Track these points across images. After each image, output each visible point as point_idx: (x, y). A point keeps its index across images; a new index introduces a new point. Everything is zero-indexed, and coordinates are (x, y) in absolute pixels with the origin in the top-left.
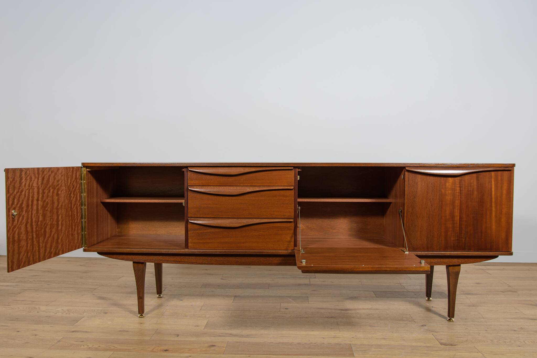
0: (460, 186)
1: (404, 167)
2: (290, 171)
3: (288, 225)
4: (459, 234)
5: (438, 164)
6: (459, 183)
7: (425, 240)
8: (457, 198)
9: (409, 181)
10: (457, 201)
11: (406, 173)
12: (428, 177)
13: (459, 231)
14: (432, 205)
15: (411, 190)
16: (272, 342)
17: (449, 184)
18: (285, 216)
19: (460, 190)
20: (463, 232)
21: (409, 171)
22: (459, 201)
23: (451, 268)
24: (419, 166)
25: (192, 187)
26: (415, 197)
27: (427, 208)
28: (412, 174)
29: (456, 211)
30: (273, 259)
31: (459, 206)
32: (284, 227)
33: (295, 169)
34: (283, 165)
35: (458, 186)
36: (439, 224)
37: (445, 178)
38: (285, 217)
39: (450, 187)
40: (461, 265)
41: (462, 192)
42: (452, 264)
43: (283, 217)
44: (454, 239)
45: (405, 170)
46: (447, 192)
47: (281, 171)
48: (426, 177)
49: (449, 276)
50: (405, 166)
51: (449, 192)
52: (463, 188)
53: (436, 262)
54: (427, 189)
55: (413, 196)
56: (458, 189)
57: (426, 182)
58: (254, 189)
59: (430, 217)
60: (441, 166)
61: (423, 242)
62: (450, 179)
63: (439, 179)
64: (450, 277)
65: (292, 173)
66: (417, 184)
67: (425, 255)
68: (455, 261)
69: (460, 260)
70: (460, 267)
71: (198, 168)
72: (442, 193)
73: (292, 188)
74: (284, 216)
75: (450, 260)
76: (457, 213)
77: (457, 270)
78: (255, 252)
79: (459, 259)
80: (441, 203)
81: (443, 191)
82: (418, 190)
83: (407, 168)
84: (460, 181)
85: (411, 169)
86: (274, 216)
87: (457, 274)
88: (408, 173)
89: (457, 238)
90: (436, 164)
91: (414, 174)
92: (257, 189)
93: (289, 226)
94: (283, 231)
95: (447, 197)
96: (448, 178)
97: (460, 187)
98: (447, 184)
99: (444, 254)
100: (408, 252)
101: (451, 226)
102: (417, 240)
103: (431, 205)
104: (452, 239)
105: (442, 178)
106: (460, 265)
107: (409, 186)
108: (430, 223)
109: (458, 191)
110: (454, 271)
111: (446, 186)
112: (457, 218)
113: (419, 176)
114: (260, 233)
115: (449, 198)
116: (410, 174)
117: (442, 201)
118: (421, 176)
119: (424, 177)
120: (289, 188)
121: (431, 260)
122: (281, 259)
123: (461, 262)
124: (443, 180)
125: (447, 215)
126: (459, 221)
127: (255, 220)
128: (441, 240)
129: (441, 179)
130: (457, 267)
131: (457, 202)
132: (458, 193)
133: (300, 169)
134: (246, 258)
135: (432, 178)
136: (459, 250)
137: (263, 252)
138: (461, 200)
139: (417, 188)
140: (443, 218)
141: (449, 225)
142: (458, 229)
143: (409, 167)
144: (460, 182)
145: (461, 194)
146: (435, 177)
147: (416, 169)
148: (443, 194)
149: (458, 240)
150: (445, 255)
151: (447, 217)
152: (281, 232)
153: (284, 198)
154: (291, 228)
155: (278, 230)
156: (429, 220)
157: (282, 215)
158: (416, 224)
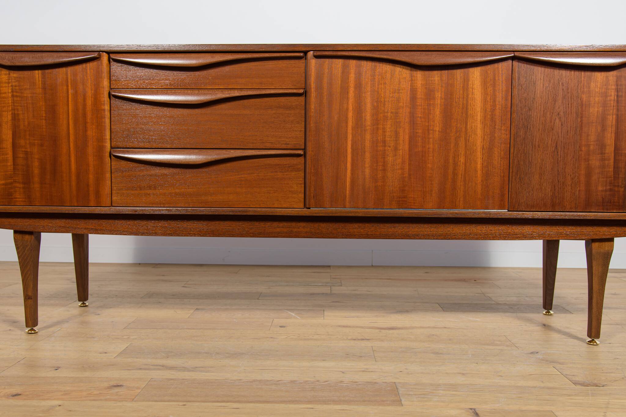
0: (617, 88)
2: (297, 61)
4: (613, 179)
6: (615, 83)
7: (549, 190)
8: (611, 111)
10: (610, 117)
11: (515, 63)
12: (556, 72)
13: (613, 174)
14: (562, 125)
15: (524, 96)
16: (240, 380)
17: (597, 84)
18: (288, 144)
19: (617, 96)
20: (620, 176)
21: (519, 59)
22: (614, 116)
23: (595, 245)
24: (538, 49)
25: (116, 91)
26: (530, 110)
27: (553, 129)
28: (526, 65)
29: (609, 135)
31: (614, 129)
32: (286, 165)
34: (284, 50)
35: (613, 87)
36: (576, 160)
37: (588, 74)
38: (289, 147)
39: (597, 90)
40: (616, 239)
41: (620, 99)
42: (597, 237)
43: (284, 146)
44: (604, 188)
46: (591, 100)
47: (280, 62)
48: (552, 70)
49: (592, 260)
50: (512, 50)
51: (596, 99)
52: (622, 92)
53: (568, 233)
54: (554, 95)
55: (527, 107)
56: (613, 94)
57: (552, 81)
58: (231, 93)
59: (558, 146)
60: (580, 50)
61: (545, 195)
62: (599, 76)
63: (577, 73)
64: (594, 263)
65: (301, 65)
66: (535, 83)
67: (547, 217)
68: (604, 231)
69: (613, 230)
70: (612, 242)
71: (128, 55)
72: (582, 102)
73: (301, 91)
74: (286, 144)
75: (593, 230)
76: (610, 139)
77: (606, 249)
78: (233, 211)
79: (611, 228)
80: (579, 120)
81: (584, 97)
82: (535, 96)
83: (516, 54)
84: (618, 78)
85: (524, 54)
86: (268, 145)
87: (607, 256)
88: (518, 63)
89: (608, 187)
91: (529, 66)
92: (236, 94)
93: (295, 163)
94: (286, 173)
95: (591, 110)
96: (593, 73)
97: (617, 91)
98: (593, 85)
99: (584, 216)
101: (598, 163)
102: (532, 191)
103: (560, 123)
104: (600, 188)
105: (583, 73)
106: (612, 240)
107: (521, 88)
108: (559, 159)
109: (612, 98)
110: (602, 251)
111: (589, 87)
112: (610, 150)
113: (539, 70)
114: (243, 176)
115: (595, 111)
116: (523, 65)
117: (582, 117)
118: (543, 68)
119: (548, 71)
120: (295, 91)
121: (558, 228)
123: (615, 233)
124: (584, 77)
125: (592, 143)
126: (613, 155)
127: (232, 151)
128: (579, 191)
129: (581, 74)
130: (607, 244)
131: (611, 120)
132: (612, 102)
134: (217, 222)
135: (562, 73)
136: (613, 209)
137: (246, 211)
138: (617, 115)
139: (535, 92)
140: (583, 148)
141: (595, 162)
142: (611, 169)
143: (520, 53)
144: (617, 81)
145: (618, 102)
146: (568, 72)
147: (533, 55)
148: (584, 103)
149: (611, 190)
150: (585, 218)
151: (592, 147)
152: (282, 174)
153: (287, 112)
154: (300, 167)
155: (276, 172)
156: (557, 152)
157: (283, 142)
158: (532, 160)
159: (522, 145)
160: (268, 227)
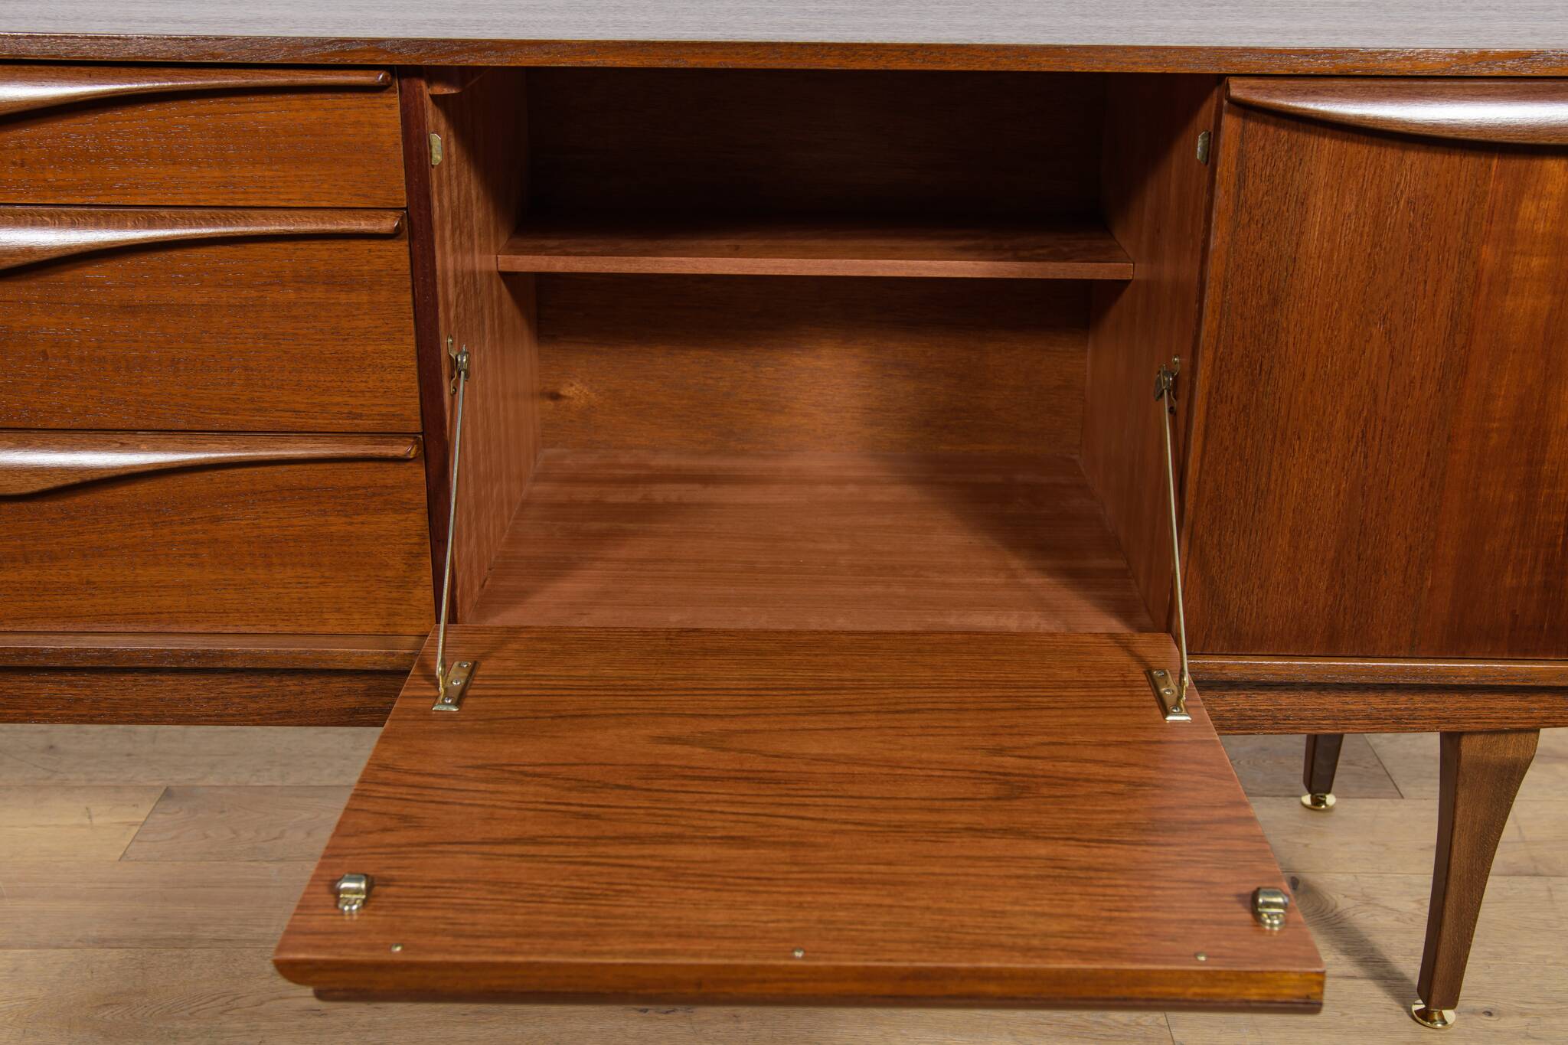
1: (1220, 80)
2: (364, 100)
3: (392, 475)
4: (1559, 549)
5: (1483, 56)
7: (1323, 586)
9: (1241, 180)
11: (1231, 124)
12: (1391, 155)
13: (1562, 531)
14: (1392, 358)
15: (1257, 249)
17: (1544, 205)
18: (360, 416)
21: (1247, 110)
23: (1469, 745)
24: (1325, 66)
26: (1275, 301)
27: (1356, 374)
28: (1271, 130)
30: (309, 690)
32: (357, 488)
33: (404, 82)
34: (304, 56)
36: (1431, 485)
37: (1516, 164)
38: (363, 425)
39: (1541, 227)
40: (1542, 730)
42: (1479, 727)
43: (346, 424)
44: (1524, 582)
45: (1225, 102)
46: (1515, 267)
48: (1375, 149)
49: (1455, 787)
50: (1224, 71)
51: (1535, 262)
53: (1378, 715)
54: (1374, 246)
55: (1265, 293)
57: (1371, 194)
59: (1369, 435)
60: (1497, 71)
61: (1306, 602)
63: (1471, 164)
64: (1463, 795)
65: (387, 112)
66: (1302, 203)
68: (1508, 709)
69: (1538, 705)
70: (1532, 740)
72: (1479, 274)
73: (388, 224)
74: (352, 416)
75: (1473, 705)
77: (1510, 754)
79: (1531, 701)
80: (1459, 340)
81: (1488, 254)
82: (1301, 250)
83: (1238, 90)
85: (1270, 92)
86: (284, 420)
87: (1511, 776)
88: (1241, 120)
89: (1539, 579)
90: (1463, 56)
91: (1284, 133)
93: (390, 482)
94: (360, 519)
95: (1511, 304)
96: (1537, 163)
98: (1528, 209)
100: (1189, 714)
101: (1511, 497)
102: (1261, 587)
103: (1387, 354)
104: (1509, 581)
106: (1533, 733)
107: (1245, 218)
108: (1370, 481)
110: (1494, 759)
111: (1514, 217)
113: (1323, 150)
115: (1522, 307)
117: (1471, 331)
118: (1338, 143)
119: (1360, 152)
120: (363, 226)
122: (360, 685)
123: (1544, 713)
125: (1495, 425)
128: (1431, 590)
129: (1490, 167)
130: (1515, 739)
133: (449, 82)
135: (1415, 159)
139: (1301, 234)
140: (1463, 444)
141: (1502, 493)
143: (1253, 82)
146: (1439, 157)
147: (1307, 94)
148: (1485, 279)
149: (1546, 587)
151: (1494, 439)
152: (344, 519)
153: (343, 297)
154: (409, 496)
155: (324, 513)
156: (1366, 457)
157: (336, 409)
158: (1268, 484)
159: (1236, 429)
160: (313, 692)
